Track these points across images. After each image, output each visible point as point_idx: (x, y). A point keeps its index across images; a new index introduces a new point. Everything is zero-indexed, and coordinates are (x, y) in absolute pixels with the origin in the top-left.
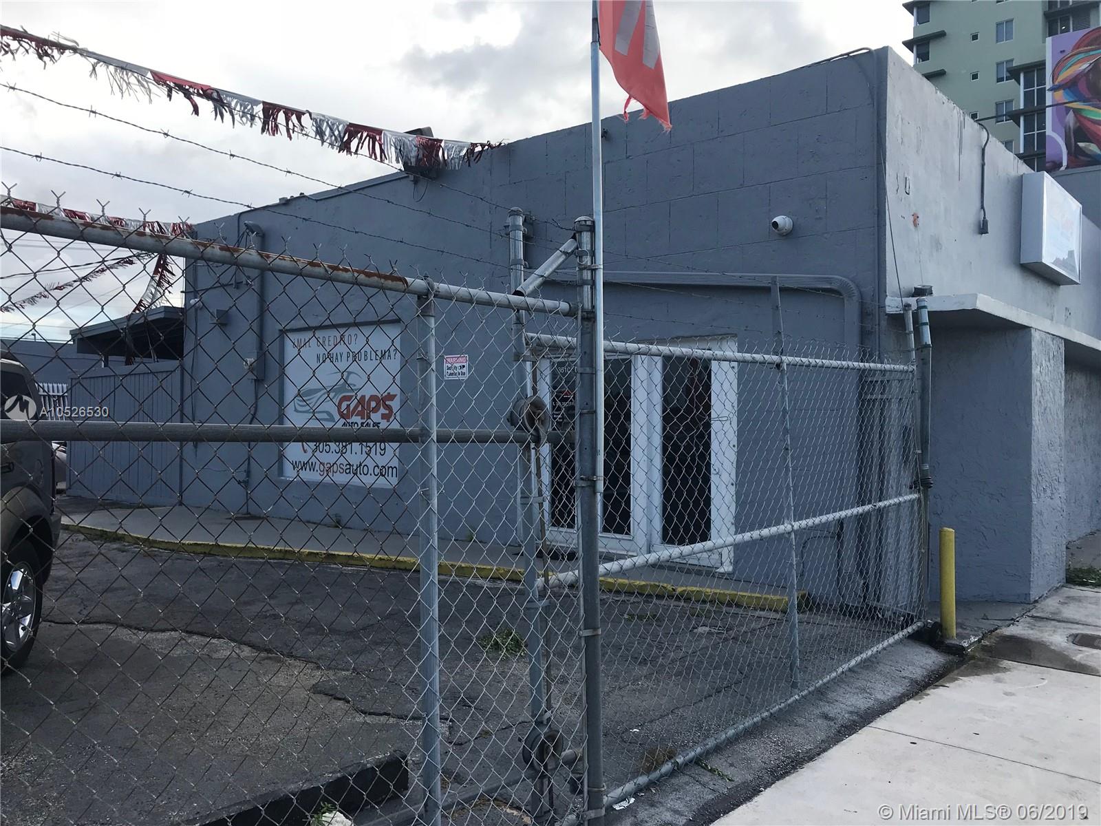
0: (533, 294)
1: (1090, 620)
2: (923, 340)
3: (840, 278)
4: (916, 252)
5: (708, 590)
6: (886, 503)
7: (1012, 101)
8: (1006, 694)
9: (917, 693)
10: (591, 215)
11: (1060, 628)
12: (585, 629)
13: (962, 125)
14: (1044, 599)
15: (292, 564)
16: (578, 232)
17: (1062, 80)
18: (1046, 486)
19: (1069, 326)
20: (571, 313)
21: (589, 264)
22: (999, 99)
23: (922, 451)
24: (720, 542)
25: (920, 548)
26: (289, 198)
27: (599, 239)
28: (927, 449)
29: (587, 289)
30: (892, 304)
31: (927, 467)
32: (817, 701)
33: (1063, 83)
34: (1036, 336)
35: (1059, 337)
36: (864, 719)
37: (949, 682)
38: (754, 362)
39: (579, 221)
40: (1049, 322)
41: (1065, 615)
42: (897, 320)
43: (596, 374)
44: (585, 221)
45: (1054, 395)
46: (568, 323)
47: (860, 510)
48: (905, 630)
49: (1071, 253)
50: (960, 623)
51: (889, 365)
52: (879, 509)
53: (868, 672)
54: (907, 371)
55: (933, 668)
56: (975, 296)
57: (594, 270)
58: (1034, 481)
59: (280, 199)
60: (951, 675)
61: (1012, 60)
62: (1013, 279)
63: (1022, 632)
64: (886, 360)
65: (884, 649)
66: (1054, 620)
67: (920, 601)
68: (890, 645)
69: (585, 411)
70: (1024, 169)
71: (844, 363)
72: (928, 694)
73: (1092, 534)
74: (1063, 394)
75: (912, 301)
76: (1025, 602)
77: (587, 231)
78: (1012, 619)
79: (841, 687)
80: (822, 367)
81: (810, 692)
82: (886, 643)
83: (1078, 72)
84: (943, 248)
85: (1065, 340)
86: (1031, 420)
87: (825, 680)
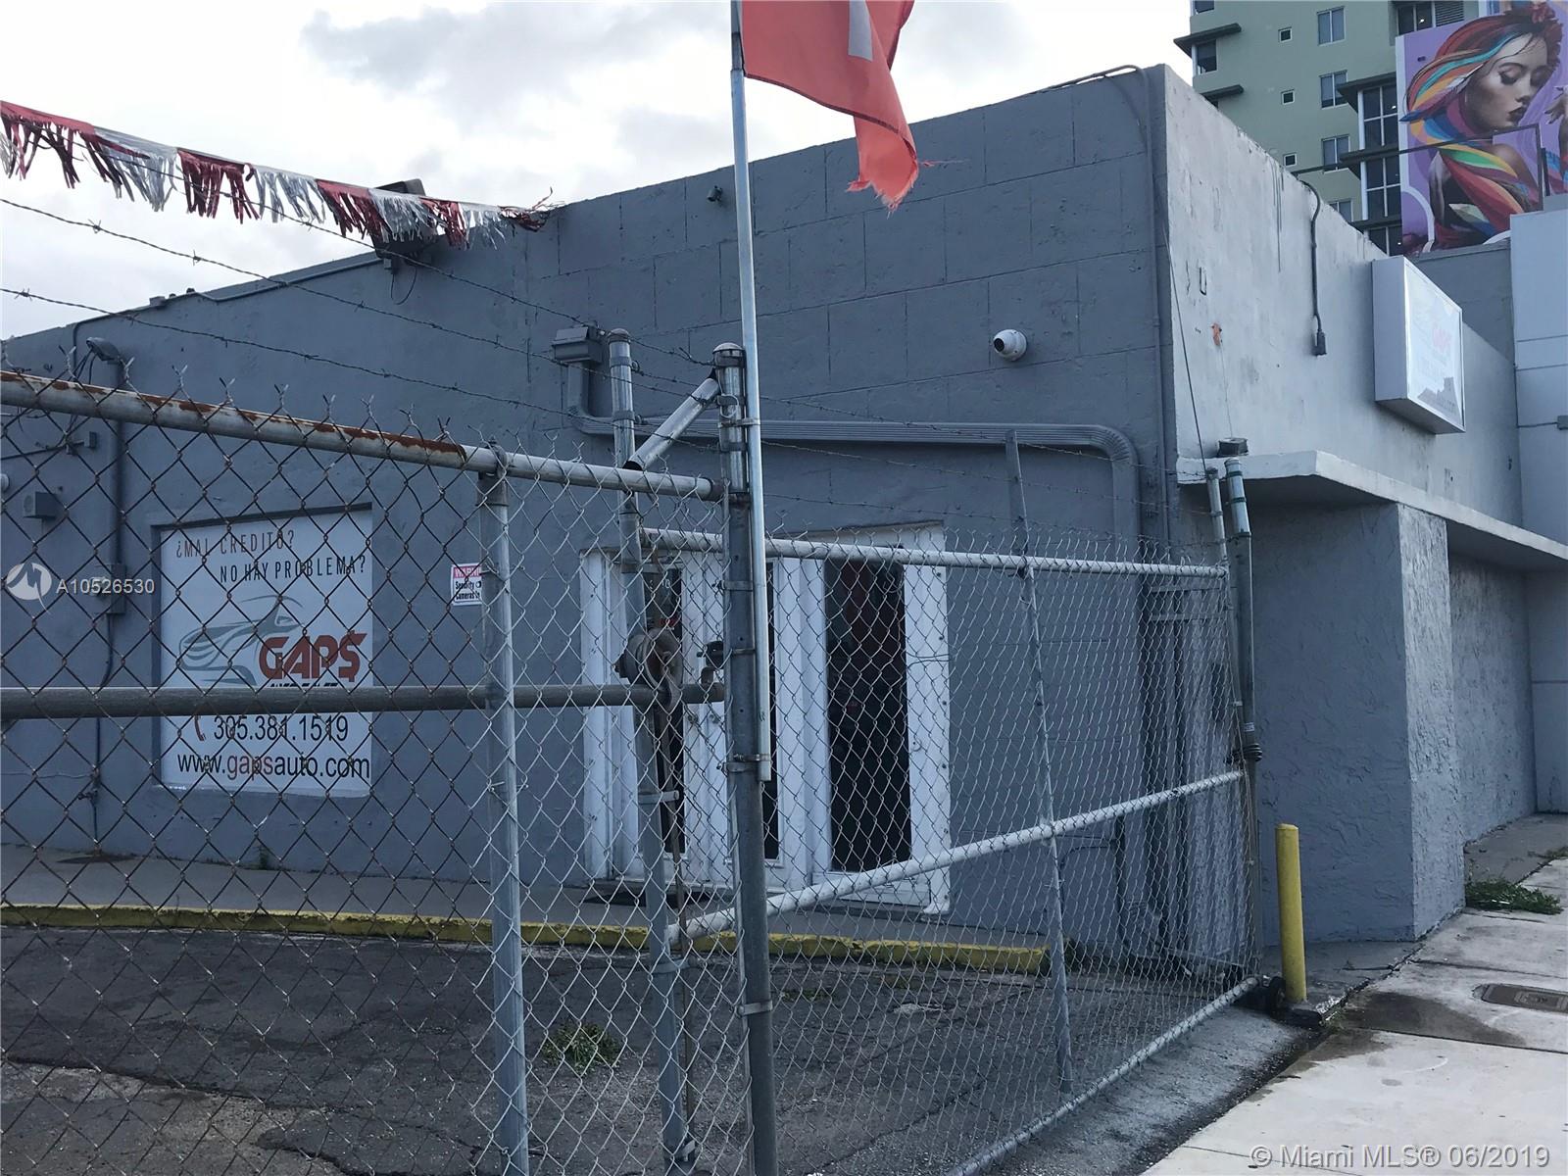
0: (656, 466)
1: (1506, 963)
2: (1237, 525)
3: (1105, 428)
4: (1220, 385)
5: (914, 944)
6: (1193, 787)
7: (1346, 137)
8: (1387, 1082)
9: (1253, 1091)
10: (739, 341)
11: (1461, 977)
12: (747, 1003)
13: (1280, 185)
14: (1435, 933)
15: (191, 936)
16: (719, 368)
17: (1422, 105)
18: (1430, 753)
19: (1451, 498)
20: (713, 496)
21: (738, 417)
22: (1327, 135)
23: (1244, 704)
24: (929, 860)
25: (1246, 858)
26: (167, 297)
27: (754, 379)
28: (1251, 699)
29: (736, 457)
30: (1188, 469)
31: (1251, 727)
32: (1101, 1113)
33: (1424, 108)
34: (1405, 516)
35: (1439, 516)
36: (1177, 1134)
37: (1300, 1070)
38: (985, 566)
39: (721, 351)
40: (1423, 492)
41: (1466, 958)
42: (1197, 495)
43: (754, 591)
44: (731, 350)
45: (1435, 609)
46: (710, 512)
47: (1153, 799)
48: (1230, 993)
49: (1448, 382)
50: (1311, 978)
51: (1187, 567)
52: (1182, 798)
53: (1175, 1061)
54: (1215, 576)
55: (1274, 1050)
56: (1313, 455)
57: (746, 428)
58: (1412, 745)
59: (151, 300)
60: (1302, 1059)
61: (1344, 73)
62: (1367, 426)
63: (1407, 986)
64: (1182, 558)
65: (1200, 1024)
66: (1451, 965)
67: (1250, 944)
68: (1209, 1018)
69: (739, 651)
70: (1374, 253)
71: (1119, 565)
72: (1271, 1091)
73: (1502, 828)
74: (1448, 604)
75: (1218, 463)
76: (1407, 939)
77: (735, 366)
78: (1389, 967)
79: (1136, 1087)
80: (1086, 572)
81: (1089, 1098)
82: (1201, 1015)
83: (1445, 92)
84: (1260, 379)
85: (1448, 521)
86: (1404, 648)
87: (1111, 1078)
